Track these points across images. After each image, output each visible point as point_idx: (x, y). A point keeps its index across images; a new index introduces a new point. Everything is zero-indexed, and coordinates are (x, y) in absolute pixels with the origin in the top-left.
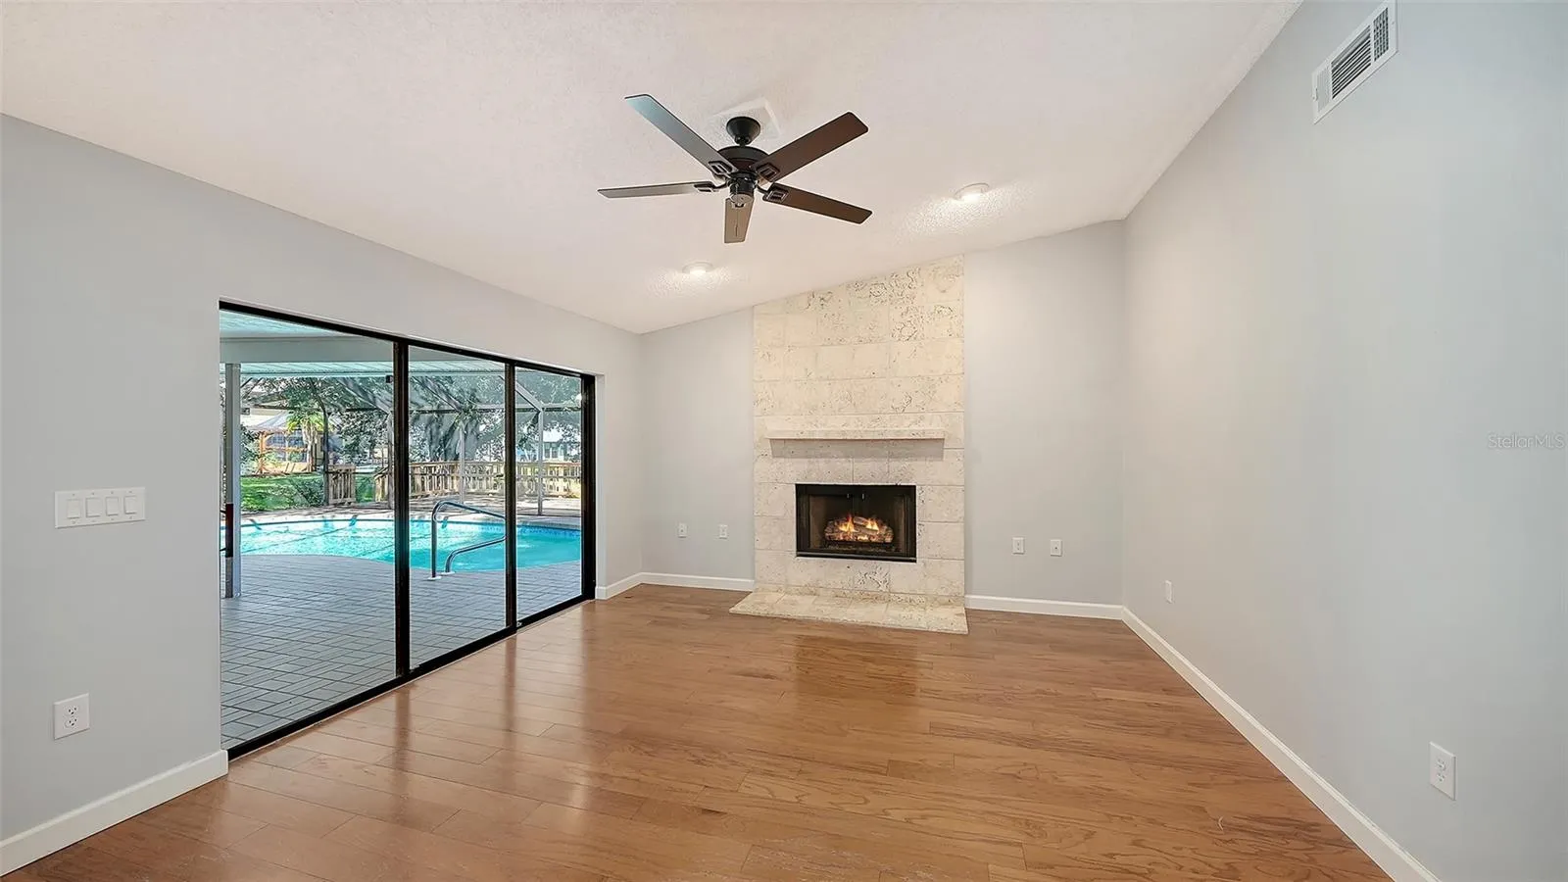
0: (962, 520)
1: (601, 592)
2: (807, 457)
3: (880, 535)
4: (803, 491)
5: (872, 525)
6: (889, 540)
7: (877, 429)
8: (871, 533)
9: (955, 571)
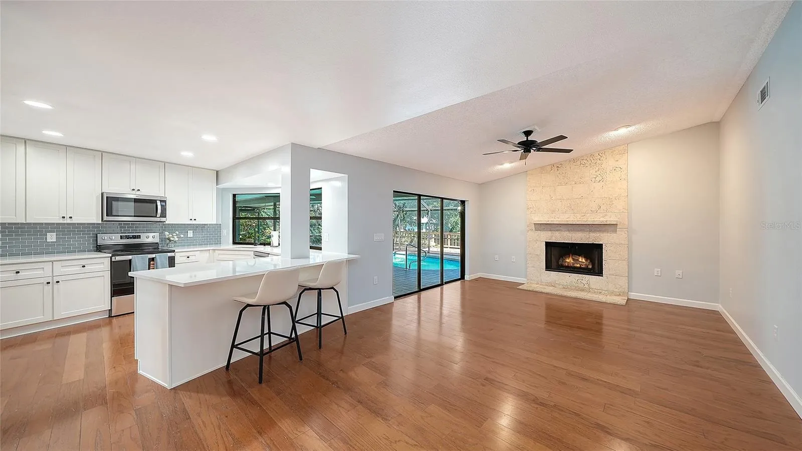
0: (627, 259)
1: (467, 277)
2: (550, 231)
3: (586, 265)
4: (549, 245)
5: (582, 259)
6: (590, 267)
7: (584, 220)
8: (581, 263)
9: (623, 282)
